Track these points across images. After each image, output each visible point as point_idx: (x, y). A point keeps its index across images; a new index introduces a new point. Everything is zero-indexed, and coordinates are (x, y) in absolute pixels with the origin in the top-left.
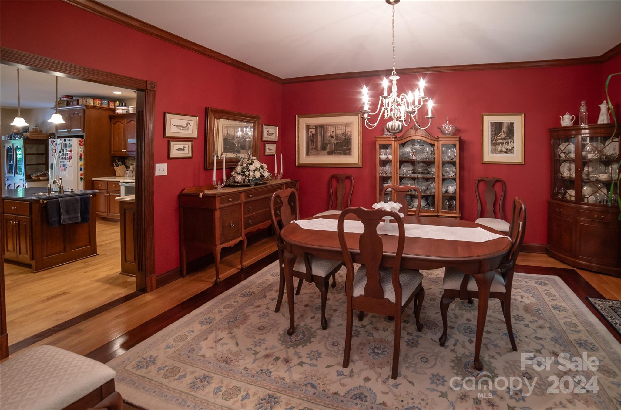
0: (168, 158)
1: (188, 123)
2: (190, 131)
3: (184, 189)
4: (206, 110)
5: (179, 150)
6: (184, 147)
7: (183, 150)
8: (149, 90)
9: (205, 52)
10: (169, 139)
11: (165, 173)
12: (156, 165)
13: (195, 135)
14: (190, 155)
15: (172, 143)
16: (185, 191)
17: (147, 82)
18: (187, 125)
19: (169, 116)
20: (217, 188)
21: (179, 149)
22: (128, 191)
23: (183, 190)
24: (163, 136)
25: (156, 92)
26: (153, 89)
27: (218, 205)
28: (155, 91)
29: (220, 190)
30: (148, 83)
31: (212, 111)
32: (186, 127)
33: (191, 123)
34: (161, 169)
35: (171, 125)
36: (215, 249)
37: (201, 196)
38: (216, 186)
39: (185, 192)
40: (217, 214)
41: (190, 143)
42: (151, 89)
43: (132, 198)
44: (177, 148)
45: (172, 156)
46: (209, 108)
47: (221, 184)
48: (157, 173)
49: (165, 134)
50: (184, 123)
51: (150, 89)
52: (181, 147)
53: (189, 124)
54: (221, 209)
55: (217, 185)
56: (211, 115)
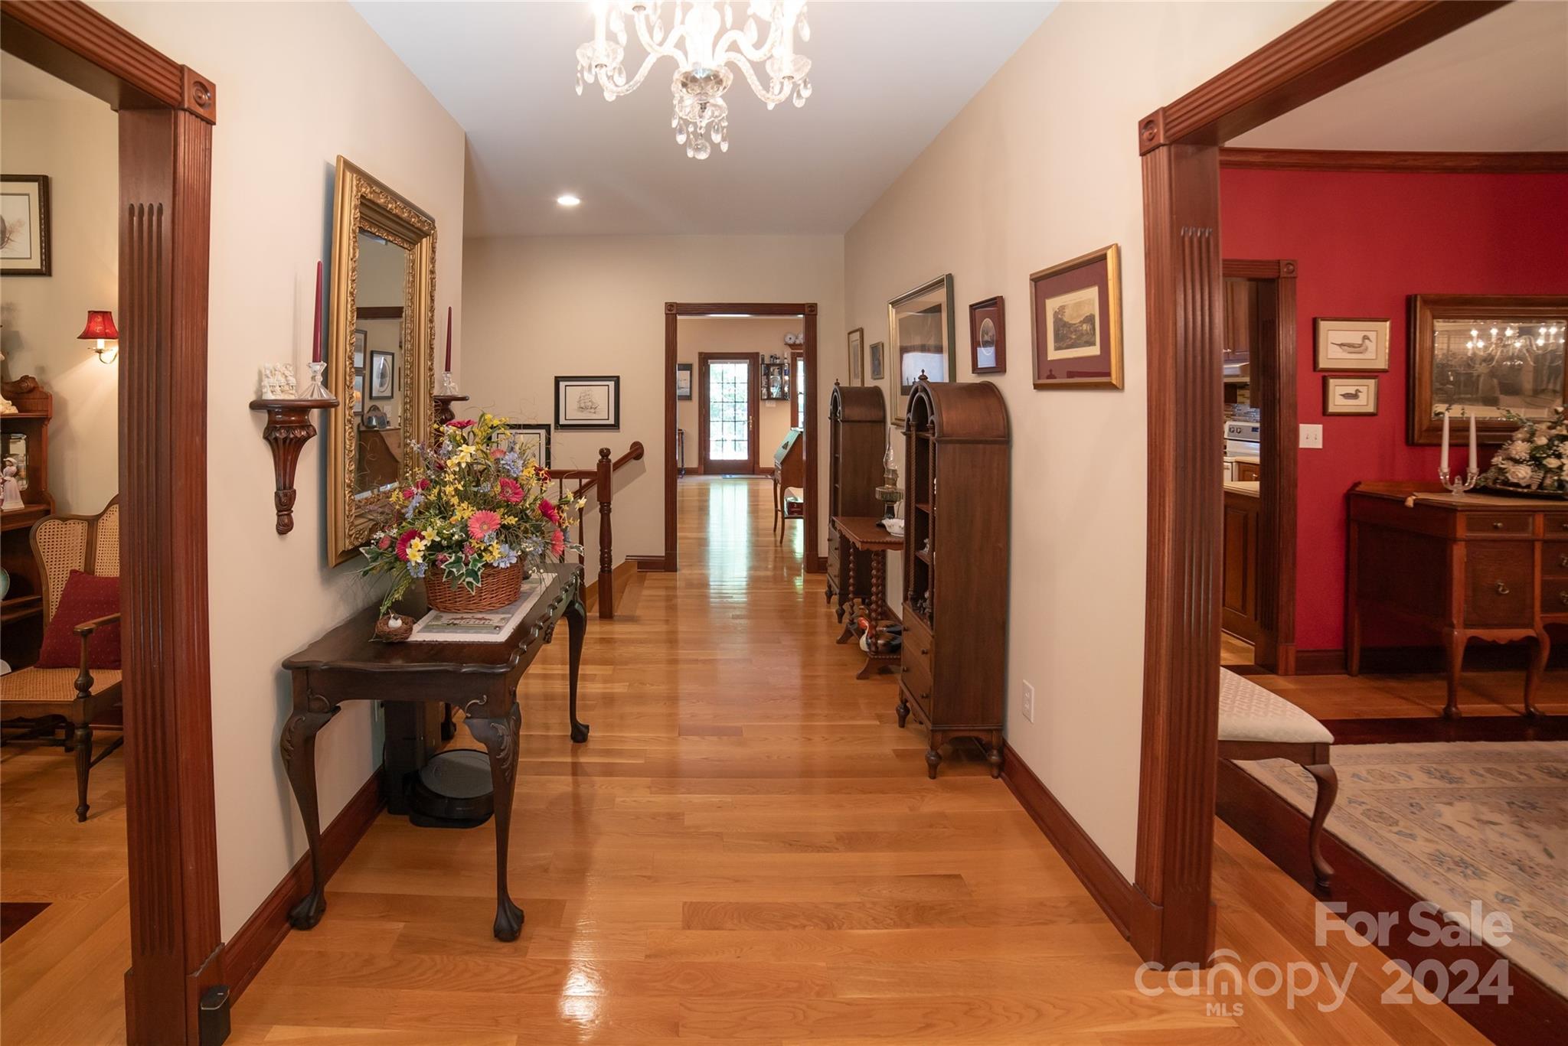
0: (1323, 414)
1: (1365, 338)
2: (1370, 354)
3: (1360, 483)
4: (1410, 303)
5: (1347, 396)
6: (1357, 391)
7: (1355, 396)
8: (1285, 278)
9: (1402, 163)
10: (1326, 374)
11: (1318, 444)
12: (1301, 425)
13: (1382, 363)
14: (1371, 409)
15: (1332, 382)
16: (1361, 488)
17: (1279, 263)
18: (1363, 341)
19: (1324, 325)
20: (1451, 491)
21: (1348, 394)
22: (1244, 471)
23: (1357, 484)
24: (1311, 367)
25: (1297, 280)
26: (1292, 275)
27: (1461, 532)
28: (1295, 278)
29: (1458, 496)
30: (1282, 264)
31: (1426, 302)
32: (1360, 346)
33: (1372, 335)
34: (1311, 436)
35: (1329, 343)
36: (1451, 635)
37: (1410, 502)
38: (1450, 487)
39: (1364, 490)
40: (1459, 552)
41: (1372, 383)
42: (1289, 276)
43: (1253, 487)
44: (1343, 393)
45: (1332, 409)
46: (1419, 298)
47: (1464, 484)
48: (1303, 444)
49: (1318, 364)
50: (1355, 338)
51: (1285, 276)
52: (1352, 390)
53: (1368, 339)
54: (1469, 542)
55: (1452, 482)
56: (1422, 313)
